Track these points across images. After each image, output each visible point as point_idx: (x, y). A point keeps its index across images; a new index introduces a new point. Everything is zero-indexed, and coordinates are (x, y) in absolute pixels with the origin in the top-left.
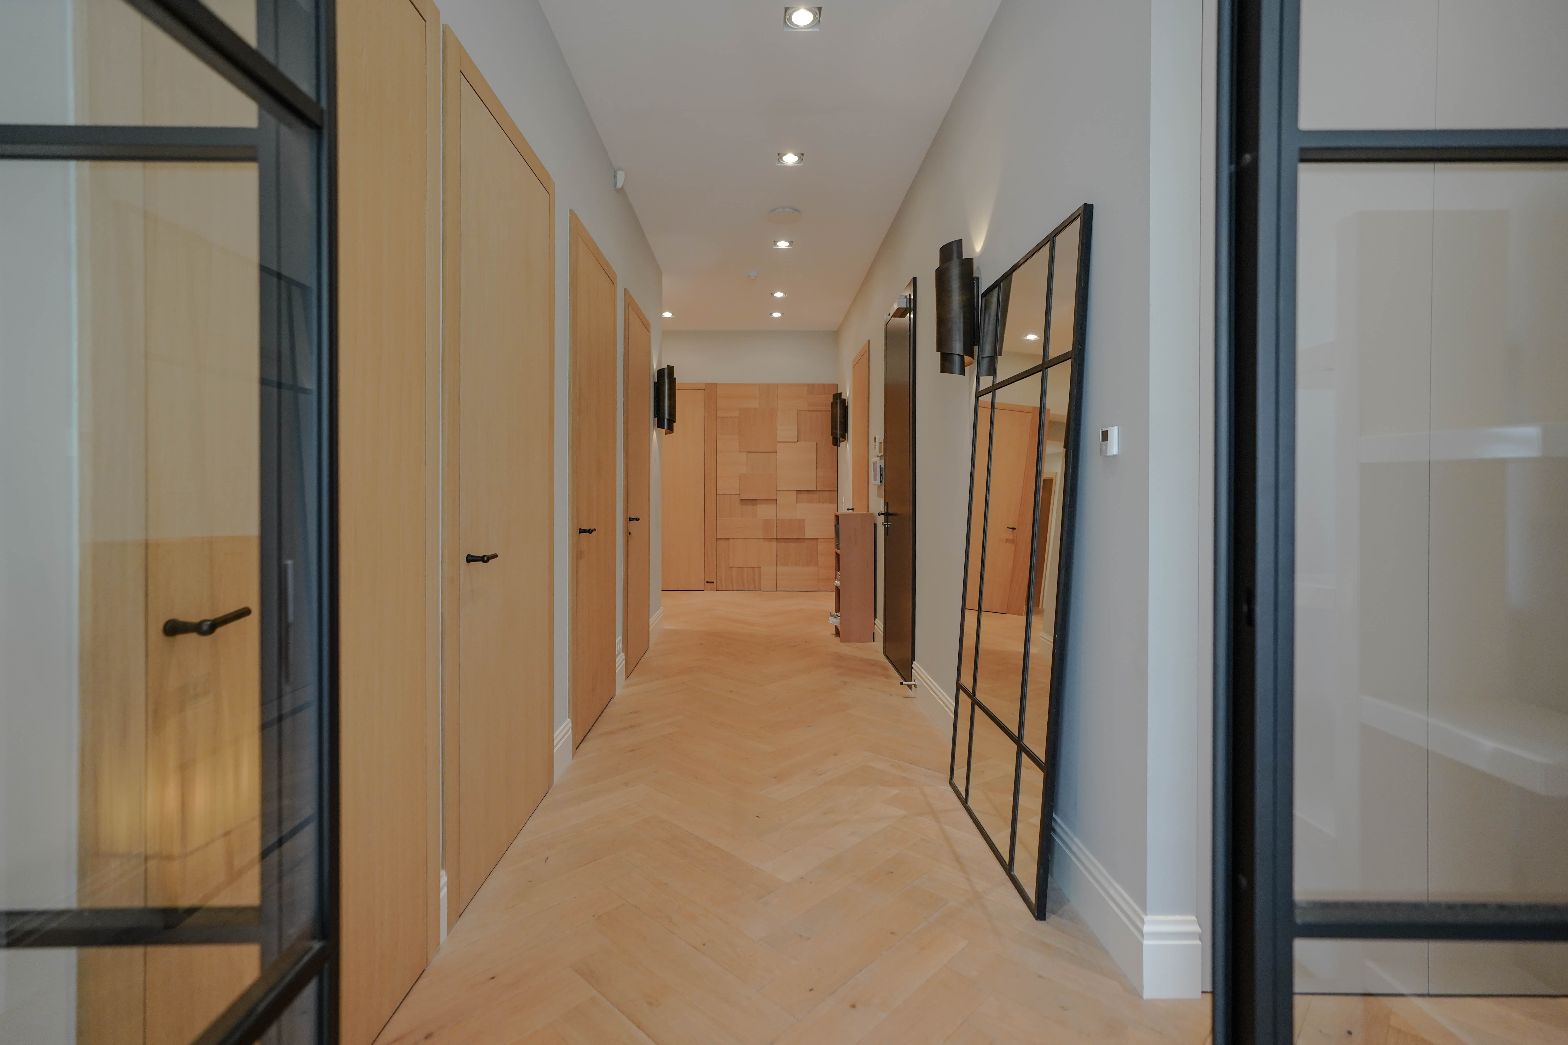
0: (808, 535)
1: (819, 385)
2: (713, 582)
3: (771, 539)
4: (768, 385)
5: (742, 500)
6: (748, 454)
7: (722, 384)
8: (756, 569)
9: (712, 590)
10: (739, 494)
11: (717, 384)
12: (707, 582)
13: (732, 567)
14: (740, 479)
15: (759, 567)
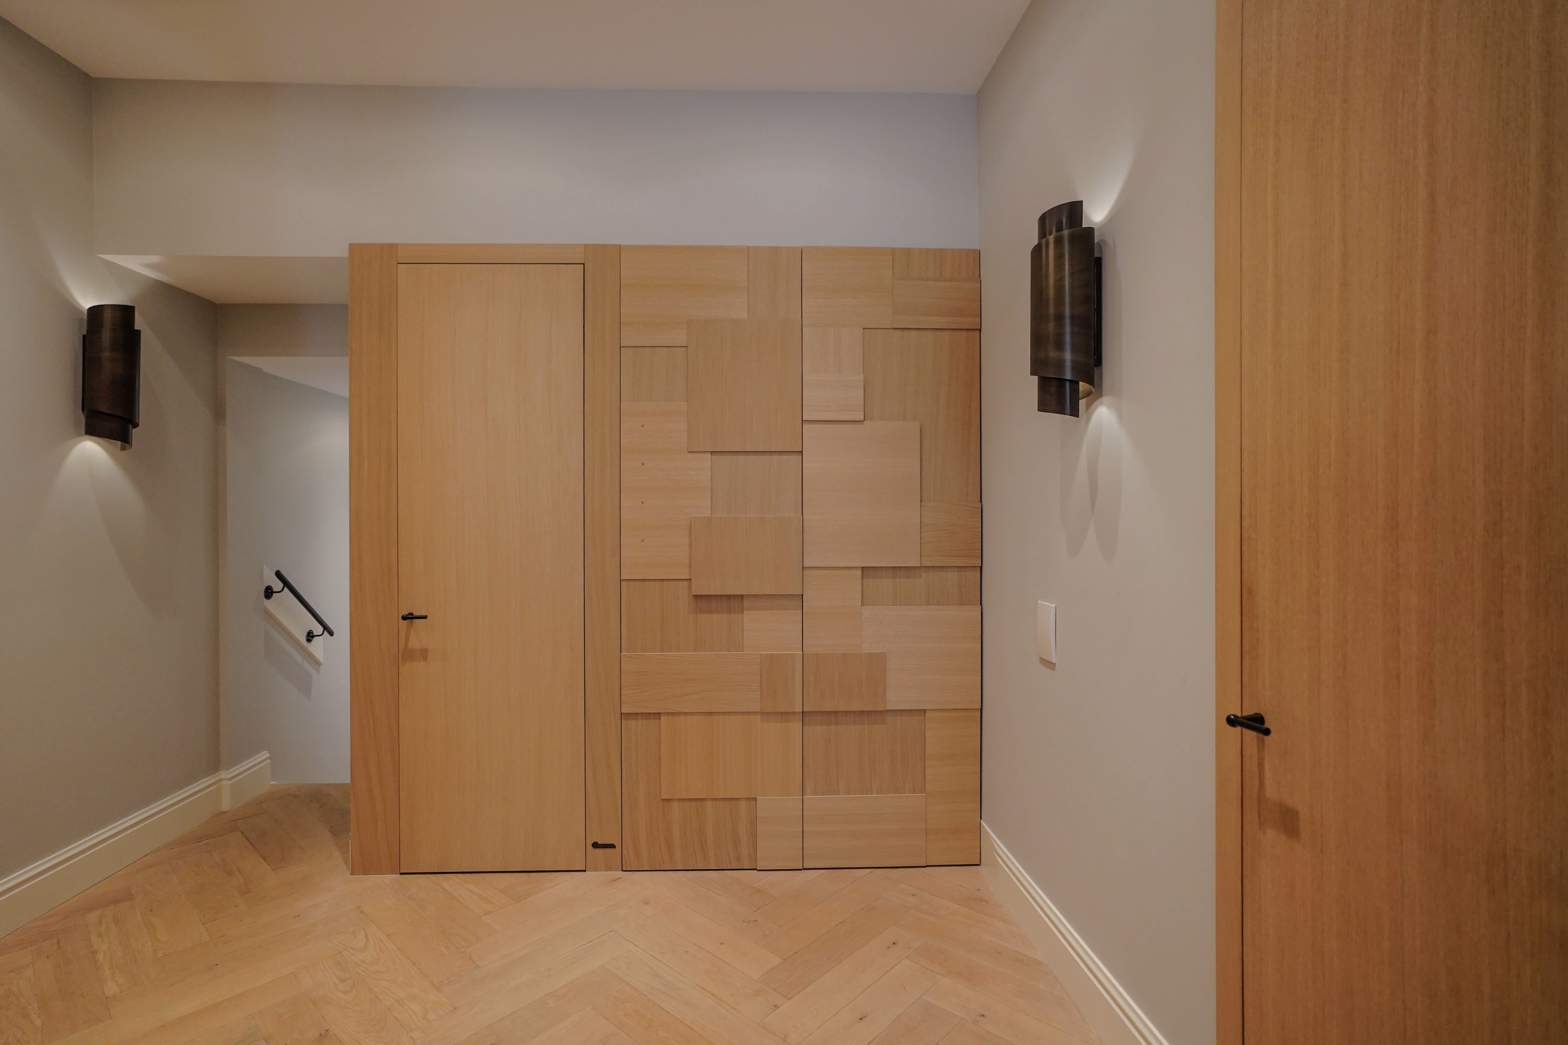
0: (895, 699)
1: (927, 253)
2: (612, 846)
3: (786, 716)
4: (774, 251)
5: (696, 596)
6: (716, 457)
7: (629, 248)
8: (743, 804)
9: (608, 868)
10: (690, 580)
11: (620, 247)
12: (595, 845)
13: (668, 800)
14: (690, 536)
15: (749, 799)
